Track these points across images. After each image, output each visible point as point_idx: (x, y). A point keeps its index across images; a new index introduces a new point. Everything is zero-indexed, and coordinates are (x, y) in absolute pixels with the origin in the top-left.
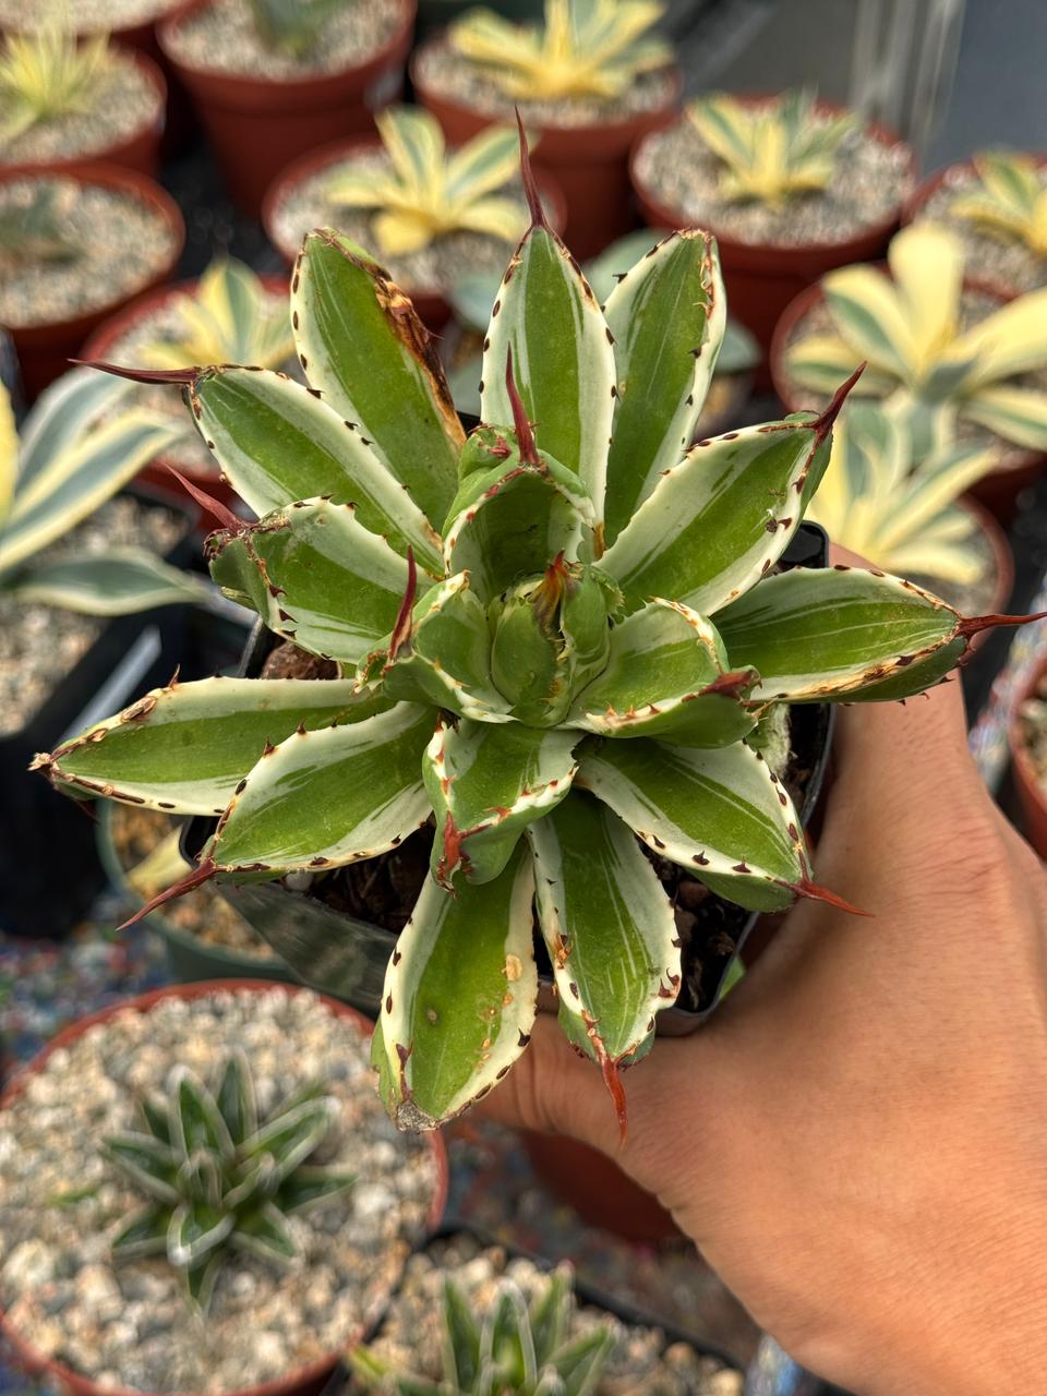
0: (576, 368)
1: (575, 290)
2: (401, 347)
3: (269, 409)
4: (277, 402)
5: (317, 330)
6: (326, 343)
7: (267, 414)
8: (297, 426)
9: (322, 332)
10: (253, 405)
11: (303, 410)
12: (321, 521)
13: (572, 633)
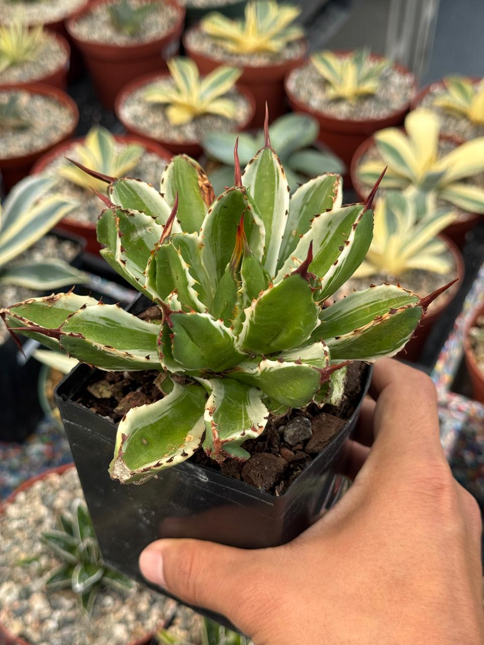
0: (273, 207)
1: (277, 171)
2: (204, 204)
7: (140, 203)
13: (245, 278)
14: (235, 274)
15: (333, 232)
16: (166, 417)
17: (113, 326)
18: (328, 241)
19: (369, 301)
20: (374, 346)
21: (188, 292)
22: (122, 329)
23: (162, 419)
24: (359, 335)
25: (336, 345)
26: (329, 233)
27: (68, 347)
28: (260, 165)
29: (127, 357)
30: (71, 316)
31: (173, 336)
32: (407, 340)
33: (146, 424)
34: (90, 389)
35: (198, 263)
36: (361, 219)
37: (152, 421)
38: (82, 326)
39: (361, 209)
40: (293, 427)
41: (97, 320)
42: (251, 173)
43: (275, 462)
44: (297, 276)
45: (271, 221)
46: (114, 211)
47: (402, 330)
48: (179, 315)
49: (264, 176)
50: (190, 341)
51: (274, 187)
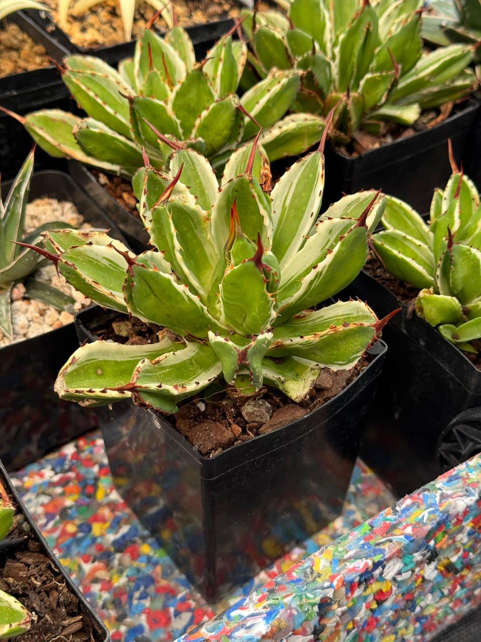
0: (306, 207)
1: (318, 175)
3: (197, 173)
4: (201, 171)
5: (235, 169)
7: (195, 174)
8: (203, 184)
9: (236, 172)
10: (193, 168)
11: (208, 178)
12: (183, 197)
13: (234, 258)
14: (226, 253)
15: (332, 240)
17: (115, 268)
18: (326, 247)
19: (345, 313)
20: (333, 355)
21: (174, 254)
24: (318, 339)
25: (301, 344)
26: (329, 241)
27: (64, 273)
28: (307, 166)
29: (111, 297)
30: (73, 247)
31: (133, 285)
32: (358, 357)
33: (110, 358)
34: (114, 325)
35: (204, 235)
36: (350, 233)
37: (119, 359)
38: (81, 259)
39: (354, 224)
40: (255, 406)
41: (100, 259)
42: (296, 172)
43: (223, 432)
44: (252, 264)
45: (301, 220)
46: (146, 171)
47: (355, 346)
48: (141, 268)
49: (308, 178)
50: (153, 296)
51: (312, 189)
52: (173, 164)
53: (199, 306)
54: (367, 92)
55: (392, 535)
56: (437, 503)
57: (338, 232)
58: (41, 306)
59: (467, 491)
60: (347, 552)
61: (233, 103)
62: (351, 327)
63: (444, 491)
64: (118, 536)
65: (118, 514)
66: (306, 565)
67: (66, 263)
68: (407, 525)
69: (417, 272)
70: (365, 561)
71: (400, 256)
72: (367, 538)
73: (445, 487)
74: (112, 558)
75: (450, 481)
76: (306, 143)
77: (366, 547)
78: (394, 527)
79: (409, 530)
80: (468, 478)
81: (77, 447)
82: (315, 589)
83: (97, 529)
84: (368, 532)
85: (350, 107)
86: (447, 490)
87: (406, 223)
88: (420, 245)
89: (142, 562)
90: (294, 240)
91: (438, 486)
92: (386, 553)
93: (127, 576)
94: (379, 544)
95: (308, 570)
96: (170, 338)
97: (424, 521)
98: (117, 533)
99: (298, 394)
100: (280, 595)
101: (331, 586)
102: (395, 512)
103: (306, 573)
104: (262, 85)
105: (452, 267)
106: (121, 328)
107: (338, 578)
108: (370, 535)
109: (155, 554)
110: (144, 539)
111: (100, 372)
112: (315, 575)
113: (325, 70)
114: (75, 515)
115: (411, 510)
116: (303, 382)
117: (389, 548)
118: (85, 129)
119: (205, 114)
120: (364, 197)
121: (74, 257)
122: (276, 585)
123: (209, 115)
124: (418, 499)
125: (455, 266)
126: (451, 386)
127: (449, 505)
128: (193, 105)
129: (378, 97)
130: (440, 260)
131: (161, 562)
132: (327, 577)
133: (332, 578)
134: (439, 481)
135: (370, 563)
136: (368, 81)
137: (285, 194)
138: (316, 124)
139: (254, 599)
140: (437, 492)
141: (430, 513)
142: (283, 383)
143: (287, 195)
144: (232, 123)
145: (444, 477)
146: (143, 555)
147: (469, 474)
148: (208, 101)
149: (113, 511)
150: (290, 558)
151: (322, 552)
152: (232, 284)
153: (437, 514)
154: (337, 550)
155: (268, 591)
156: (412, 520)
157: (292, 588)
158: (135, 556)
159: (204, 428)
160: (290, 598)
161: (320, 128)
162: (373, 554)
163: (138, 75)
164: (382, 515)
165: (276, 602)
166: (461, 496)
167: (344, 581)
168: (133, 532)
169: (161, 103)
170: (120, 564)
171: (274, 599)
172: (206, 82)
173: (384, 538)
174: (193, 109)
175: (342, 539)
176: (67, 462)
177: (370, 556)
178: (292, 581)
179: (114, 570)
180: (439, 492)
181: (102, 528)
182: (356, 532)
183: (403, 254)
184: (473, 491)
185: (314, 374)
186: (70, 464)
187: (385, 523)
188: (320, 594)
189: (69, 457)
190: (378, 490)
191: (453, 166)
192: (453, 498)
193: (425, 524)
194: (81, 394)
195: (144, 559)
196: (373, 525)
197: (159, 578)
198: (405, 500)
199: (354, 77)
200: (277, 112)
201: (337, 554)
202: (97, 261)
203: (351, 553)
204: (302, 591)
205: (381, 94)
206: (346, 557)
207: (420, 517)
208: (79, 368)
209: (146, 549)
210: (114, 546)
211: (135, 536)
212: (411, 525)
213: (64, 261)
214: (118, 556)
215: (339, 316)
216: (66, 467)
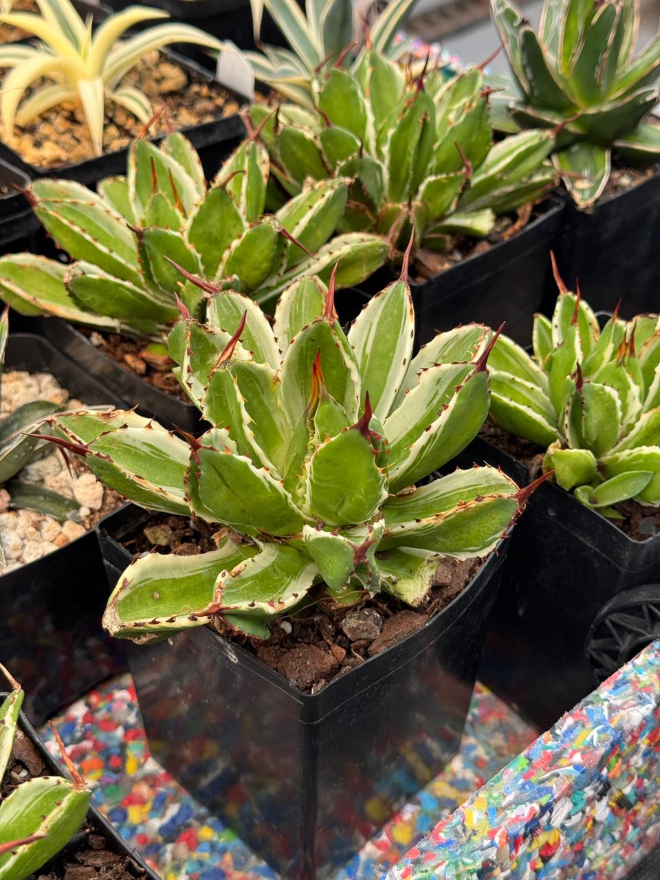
1: (406, 310)
4: (248, 318)
5: (288, 314)
6: (291, 321)
8: (253, 334)
9: (291, 316)
10: (237, 314)
11: (259, 327)
13: (319, 427)
14: (308, 421)
15: (441, 392)
16: (199, 575)
17: (159, 456)
18: (435, 402)
19: (469, 484)
20: (461, 540)
21: (242, 430)
22: (170, 461)
23: (192, 577)
24: (441, 521)
25: (417, 530)
26: (437, 393)
27: (95, 469)
28: (389, 301)
29: (161, 494)
30: (104, 433)
31: (200, 475)
32: (497, 538)
33: (166, 576)
34: (147, 532)
35: (273, 401)
36: (468, 382)
37: (178, 575)
38: (116, 448)
39: (471, 369)
40: (359, 618)
41: (138, 445)
42: (375, 309)
43: (322, 658)
44: (356, 432)
45: (388, 370)
46: (188, 325)
47: (492, 525)
48: (209, 451)
49: (391, 315)
50: (224, 487)
51: (399, 329)
52: (211, 312)
53: (282, 493)
54: (430, 199)
55: (558, 767)
56: (607, 718)
57: (449, 381)
58: (34, 517)
59: (640, 698)
60: (505, 797)
61: (273, 227)
62: (487, 500)
63: (612, 701)
64: (166, 820)
65: (161, 789)
66: (455, 821)
67: (98, 455)
68: (574, 752)
69: (534, 422)
70: (529, 805)
71: (513, 404)
72: (527, 776)
73: (612, 695)
74: (161, 851)
75: (616, 687)
76: (364, 270)
77: (527, 787)
78: (558, 756)
79: (577, 758)
80: (639, 681)
81: (88, 705)
82: (473, 851)
83: (134, 814)
84: (527, 768)
85: (413, 220)
86: (614, 699)
87: (508, 362)
88: (532, 389)
89: (204, 851)
90: (383, 397)
91: (603, 696)
92: (554, 792)
93: (187, 873)
94: (543, 781)
95: (459, 828)
96: (234, 541)
97: (595, 744)
98: (163, 816)
99: (416, 596)
100: (428, 865)
101: (492, 845)
102: (556, 736)
103: (456, 832)
104: (299, 200)
105: (584, 412)
106: (157, 535)
107: (499, 833)
108: (529, 771)
109: (220, 838)
110: (201, 820)
111: (157, 596)
112: (469, 832)
113: (375, 175)
114: (102, 799)
115: (575, 732)
116: (420, 580)
117: (557, 785)
118: (80, 276)
119: (235, 243)
120: (464, 334)
121: (106, 446)
122: (421, 853)
123: (242, 244)
124: (582, 715)
125: (587, 410)
126: (596, 565)
127: (622, 719)
128: (215, 233)
129: (445, 205)
130: (568, 404)
131: (230, 848)
132: (486, 834)
133: (492, 834)
134: (602, 690)
135: (537, 808)
136: (430, 185)
137: (364, 339)
138: (377, 245)
139: (396, 875)
140: (603, 705)
141: (599, 732)
142: (394, 583)
143: (367, 339)
144: (273, 253)
145: (608, 683)
146: (204, 842)
147: (638, 675)
148: (235, 226)
149: (152, 786)
150: (401, 820)
151: (473, 801)
152: (328, 461)
153: (608, 732)
154: (490, 796)
155: (411, 863)
156: (579, 744)
157: (442, 854)
158: (193, 844)
159: (296, 655)
160: (442, 868)
161: (382, 250)
162: (538, 796)
163: (135, 200)
164: (540, 742)
165: (425, 875)
166: (634, 706)
167: (507, 836)
168: (185, 811)
169: (177, 234)
170: (174, 859)
171: (422, 872)
172: (231, 203)
173: (548, 772)
174: (216, 238)
175: (495, 781)
176: (78, 728)
177: (535, 798)
178: (441, 845)
179: (168, 868)
180: (606, 703)
181: (141, 813)
182: (511, 770)
183: (516, 401)
184: (648, 697)
185: (432, 568)
186: (83, 729)
187: (545, 753)
188: (481, 856)
189: (80, 721)
190: (500, 715)
191: (560, 284)
192: (624, 709)
193: (596, 748)
194: (142, 628)
195: (206, 846)
196: (531, 757)
197: (231, 870)
198: (565, 720)
199: (409, 181)
200: (321, 234)
201: (491, 801)
202: (135, 448)
203: (510, 798)
204: (456, 857)
205: (449, 200)
206: (504, 803)
207: (588, 739)
208: (132, 593)
209: (206, 833)
210: (162, 835)
211: (188, 817)
212: (579, 750)
213: (95, 452)
214: (169, 847)
215: (462, 489)
216: (78, 734)
